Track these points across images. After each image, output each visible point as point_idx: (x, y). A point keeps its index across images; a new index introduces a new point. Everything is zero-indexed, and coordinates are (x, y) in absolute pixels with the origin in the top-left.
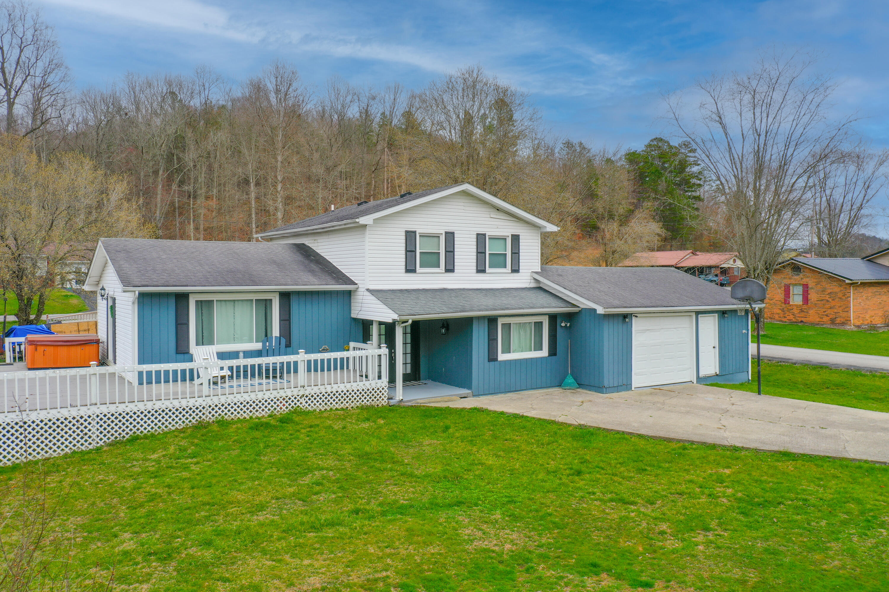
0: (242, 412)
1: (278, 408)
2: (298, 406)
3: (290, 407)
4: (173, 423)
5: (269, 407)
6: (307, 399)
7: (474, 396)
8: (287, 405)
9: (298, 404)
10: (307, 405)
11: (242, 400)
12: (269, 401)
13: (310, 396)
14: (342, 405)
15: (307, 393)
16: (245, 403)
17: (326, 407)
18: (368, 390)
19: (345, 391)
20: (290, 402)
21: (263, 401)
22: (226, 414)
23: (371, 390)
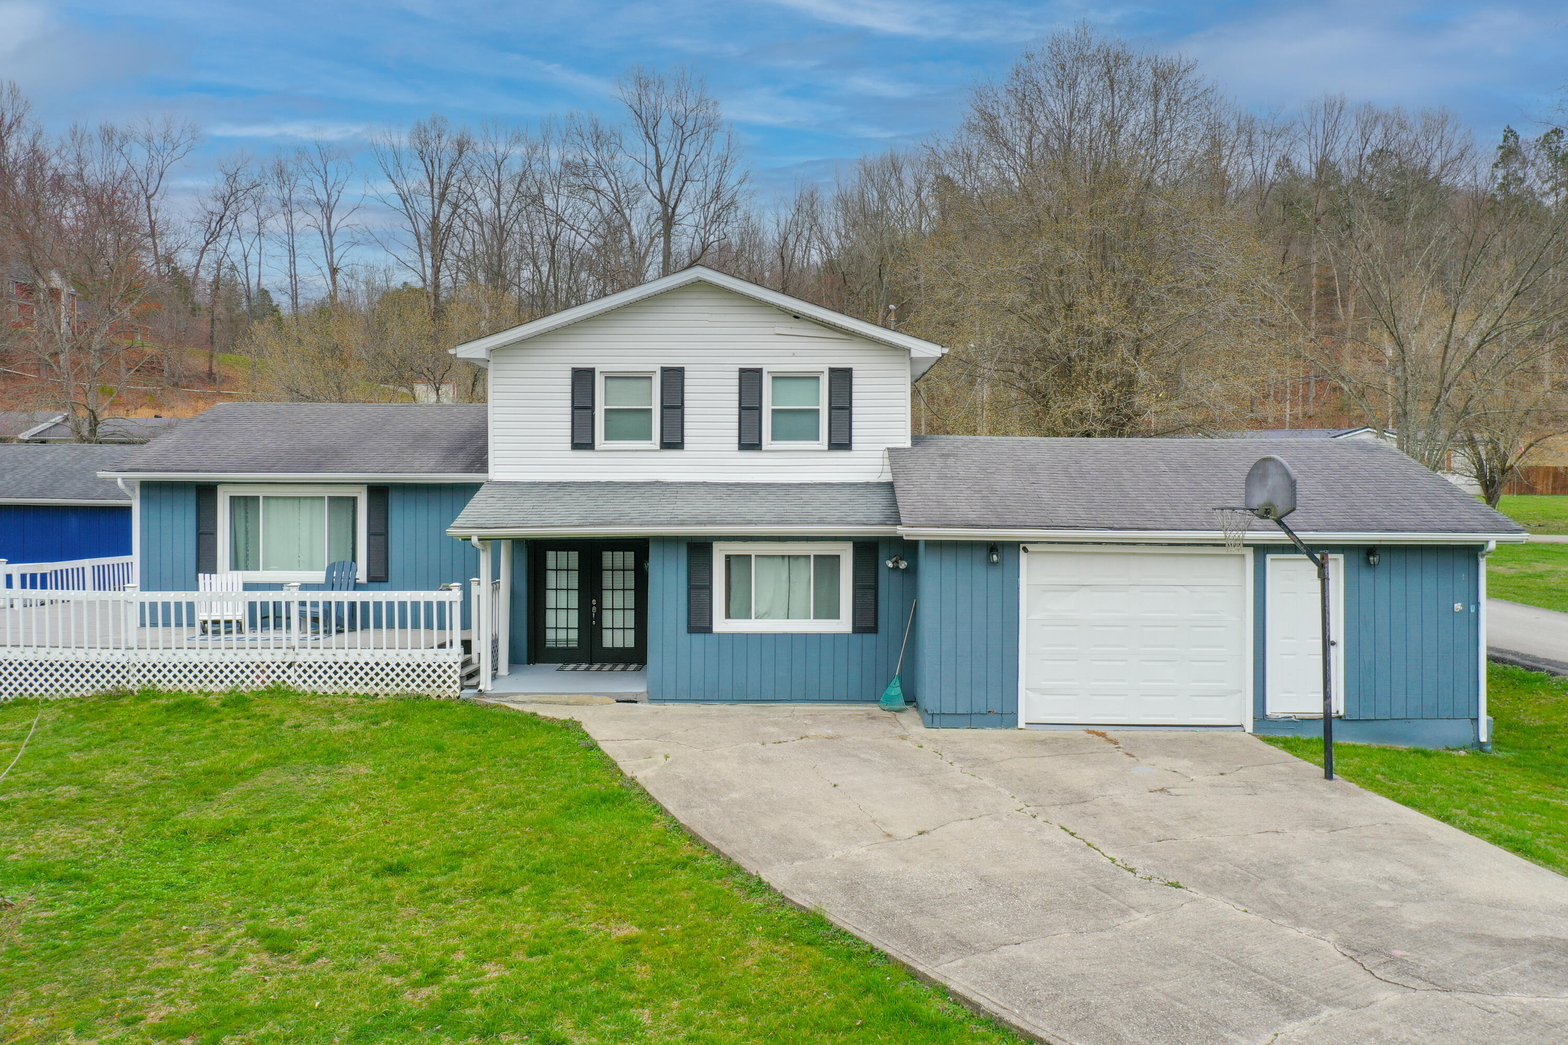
0: (185, 681)
1: (248, 682)
2: (284, 682)
3: (268, 682)
4: (78, 686)
5: (232, 677)
6: (300, 671)
7: (652, 700)
8: (263, 677)
9: (284, 677)
10: (300, 681)
11: (185, 661)
12: (232, 667)
13: (305, 666)
14: (366, 689)
15: (300, 660)
16: (191, 667)
17: (335, 688)
18: (419, 666)
19: (372, 664)
20: (269, 672)
21: (222, 667)
22: (160, 681)
23: (424, 666)
